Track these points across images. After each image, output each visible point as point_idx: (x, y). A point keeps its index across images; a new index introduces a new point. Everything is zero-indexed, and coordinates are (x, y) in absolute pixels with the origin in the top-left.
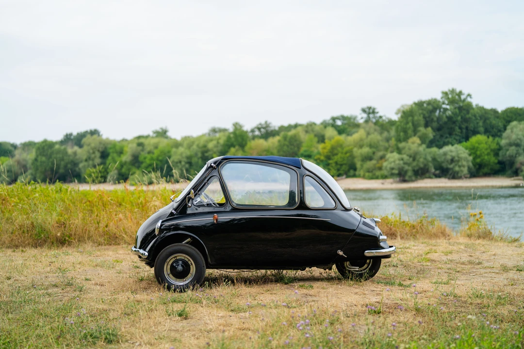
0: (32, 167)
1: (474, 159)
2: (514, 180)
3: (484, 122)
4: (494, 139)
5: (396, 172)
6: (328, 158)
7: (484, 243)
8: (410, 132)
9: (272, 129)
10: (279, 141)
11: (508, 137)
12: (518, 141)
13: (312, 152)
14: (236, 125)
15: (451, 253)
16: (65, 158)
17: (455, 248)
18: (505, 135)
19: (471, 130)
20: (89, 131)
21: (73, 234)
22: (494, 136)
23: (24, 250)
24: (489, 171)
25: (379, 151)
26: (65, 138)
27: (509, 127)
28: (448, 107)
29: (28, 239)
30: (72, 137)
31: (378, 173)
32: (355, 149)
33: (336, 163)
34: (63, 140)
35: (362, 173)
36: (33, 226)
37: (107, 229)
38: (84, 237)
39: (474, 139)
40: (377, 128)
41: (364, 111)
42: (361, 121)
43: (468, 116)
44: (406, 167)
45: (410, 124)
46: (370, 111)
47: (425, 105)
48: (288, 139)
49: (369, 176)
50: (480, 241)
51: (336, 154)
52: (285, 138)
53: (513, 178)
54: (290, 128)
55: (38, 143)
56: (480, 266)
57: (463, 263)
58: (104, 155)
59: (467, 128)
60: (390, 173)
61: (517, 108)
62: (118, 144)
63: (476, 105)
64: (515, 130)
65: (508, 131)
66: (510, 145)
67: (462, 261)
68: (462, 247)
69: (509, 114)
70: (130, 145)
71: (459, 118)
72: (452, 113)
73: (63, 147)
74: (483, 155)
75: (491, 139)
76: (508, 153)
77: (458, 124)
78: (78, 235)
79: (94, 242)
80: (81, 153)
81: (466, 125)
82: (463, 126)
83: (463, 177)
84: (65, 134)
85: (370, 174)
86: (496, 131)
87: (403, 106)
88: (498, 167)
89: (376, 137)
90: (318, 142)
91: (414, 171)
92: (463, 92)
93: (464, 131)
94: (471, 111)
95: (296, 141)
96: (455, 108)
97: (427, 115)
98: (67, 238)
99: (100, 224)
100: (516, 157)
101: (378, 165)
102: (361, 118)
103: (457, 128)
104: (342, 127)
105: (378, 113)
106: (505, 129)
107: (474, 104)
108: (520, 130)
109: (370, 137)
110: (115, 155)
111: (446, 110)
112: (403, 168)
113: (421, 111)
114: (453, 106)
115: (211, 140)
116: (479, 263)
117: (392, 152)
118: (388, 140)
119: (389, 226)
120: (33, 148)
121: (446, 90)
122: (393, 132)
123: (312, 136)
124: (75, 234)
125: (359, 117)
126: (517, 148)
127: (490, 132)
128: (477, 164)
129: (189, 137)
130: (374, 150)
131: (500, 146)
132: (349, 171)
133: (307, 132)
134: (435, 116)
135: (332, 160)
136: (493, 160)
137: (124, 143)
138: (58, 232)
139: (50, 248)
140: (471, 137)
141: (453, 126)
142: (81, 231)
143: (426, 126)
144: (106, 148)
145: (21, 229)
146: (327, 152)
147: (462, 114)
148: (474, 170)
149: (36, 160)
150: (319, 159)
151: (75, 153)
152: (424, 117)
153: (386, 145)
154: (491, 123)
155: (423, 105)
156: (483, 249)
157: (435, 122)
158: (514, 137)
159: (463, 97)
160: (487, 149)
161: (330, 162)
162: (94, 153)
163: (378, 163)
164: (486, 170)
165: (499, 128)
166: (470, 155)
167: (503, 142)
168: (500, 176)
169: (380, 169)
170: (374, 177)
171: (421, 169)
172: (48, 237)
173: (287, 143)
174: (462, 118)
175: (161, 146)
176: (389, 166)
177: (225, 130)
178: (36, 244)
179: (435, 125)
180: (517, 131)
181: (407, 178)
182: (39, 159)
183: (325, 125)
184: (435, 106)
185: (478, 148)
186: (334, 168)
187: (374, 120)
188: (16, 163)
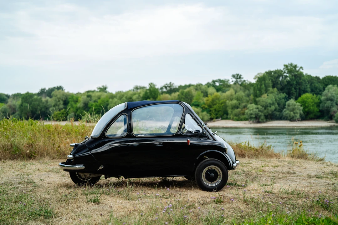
0: (19, 110)
1: (304, 108)
2: (330, 122)
3: (311, 85)
4: (317, 96)
5: (254, 116)
6: (210, 106)
7: (300, 161)
8: (263, 91)
9: (175, 87)
10: (179, 95)
11: (326, 95)
12: (332, 97)
13: (200, 102)
14: (151, 85)
15: (277, 167)
16: (41, 104)
17: (281, 164)
18: (324, 93)
19: (302, 90)
20: (56, 87)
21: (37, 151)
22: (317, 94)
23: (5, 161)
24: (313, 117)
25: (243, 102)
26: (41, 91)
27: (326, 89)
28: (288, 75)
29: (8, 154)
30: (45, 91)
31: (242, 117)
32: (228, 101)
33: (215, 110)
34: (39, 93)
35: (232, 116)
36: (12, 146)
37: (59, 149)
38: (44, 154)
39: (304, 96)
40: (242, 88)
41: (234, 76)
42: (232, 83)
43: (300, 81)
44: (260, 113)
45: (263, 86)
46: (237, 77)
47: (273, 73)
48: (184, 94)
49: (236, 118)
50: (299, 160)
51: (215, 104)
52: (182, 93)
53: (328, 122)
54: (186, 87)
55: (23, 95)
56: (294, 175)
57: (284, 173)
58: (66, 103)
59: (299, 89)
60: (250, 117)
61: (332, 76)
62: (75, 96)
63: (306, 74)
64: (330, 90)
65: (326, 91)
66: (328, 99)
67: (283, 171)
68: (286, 163)
69: (326, 80)
70: (83, 97)
71: (295, 82)
72: (290, 79)
73: (39, 97)
74: (310, 106)
75: (315, 96)
76: (326, 105)
77: (294, 86)
78: (40, 152)
79: (50, 157)
80: (51, 101)
81: (299, 86)
82: (297, 87)
83: (297, 120)
84: (41, 89)
85: (237, 117)
86: (318, 91)
87: (258, 74)
88: (319, 114)
89: (241, 94)
90: (204, 96)
91: (265, 115)
92: (298, 65)
93: (298, 90)
94: (303, 78)
95: (189, 95)
96: (292, 76)
97: (274, 80)
98: (33, 154)
99: (55, 146)
100: (331, 108)
101: (242, 112)
102: (232, 81)
103: (293, 89)
104: (219, 87)
105: (243, 78)
106: (324, 90)
107: (304, 74)
108: (334, 90)
109: (237, 94)
110: (73, 103)
111: (286, 76)
112: (258, 113)
113: (270, 78)
114: (291, 74)
115: (135, 94)
116: (294, 173)
117: (251, 104)
118: (248, 95)
119: (241, 150)
120: (20, 97)
121: (287, 64)
122: (252, 91)
123: (200, 92)
124: (38, 152)
125: (231, 81)
126: (331, 102)
127: (314, 91)
128: (306, 112)
129: (120, 92)
130: (240, 102)
131: (320, 100)
132: (223, 115)
133: (196, 90)
134: (279, 81)
135: (213, 108)
136: (316, 109)
137: (79, 95)
138: (28, 150)
139: (22, 160)
140: (302, 94)
141: (290, 87)
142: (42, 149)
143: (273, 87)
144: (67, 98)
145: (3, 148)
146: (209, 103)
147: (297, 80)
148: (304, 116)
149: (21, 105)
150: (204, 107)
151: (47, 101)
152: (272, 81)
153: (248, 99)
154: (315, 85)
155: (271, 74)
156: (299, 165)
157: (279, 84)
158: (330, 95)
159: (297, 69)
160: (312, 102)
161: (211, 109)
162: (59, 101)
163: (242, 110)
164: (311, 116)
165: (320, 89)
166: (301, 106)
167: (323, 98)
168: (321, 120)
169: (243, 114)
170: (240, 119)
171: (269, 114)
172: (21, 153)
173: (183, 97)
174: (296, 82)
175: (102, 97)
176: (249, 112)
177: (144, 88)
178: (13, 157)
179: (279, 86)
180: (332, 90)
181: (260, 120)
182: (24, 104)
183: (208, 85)
184: (279, 74)
185: (306, 101)
186: (213, 113)
187: (240, 83)
188: (9, 107)
